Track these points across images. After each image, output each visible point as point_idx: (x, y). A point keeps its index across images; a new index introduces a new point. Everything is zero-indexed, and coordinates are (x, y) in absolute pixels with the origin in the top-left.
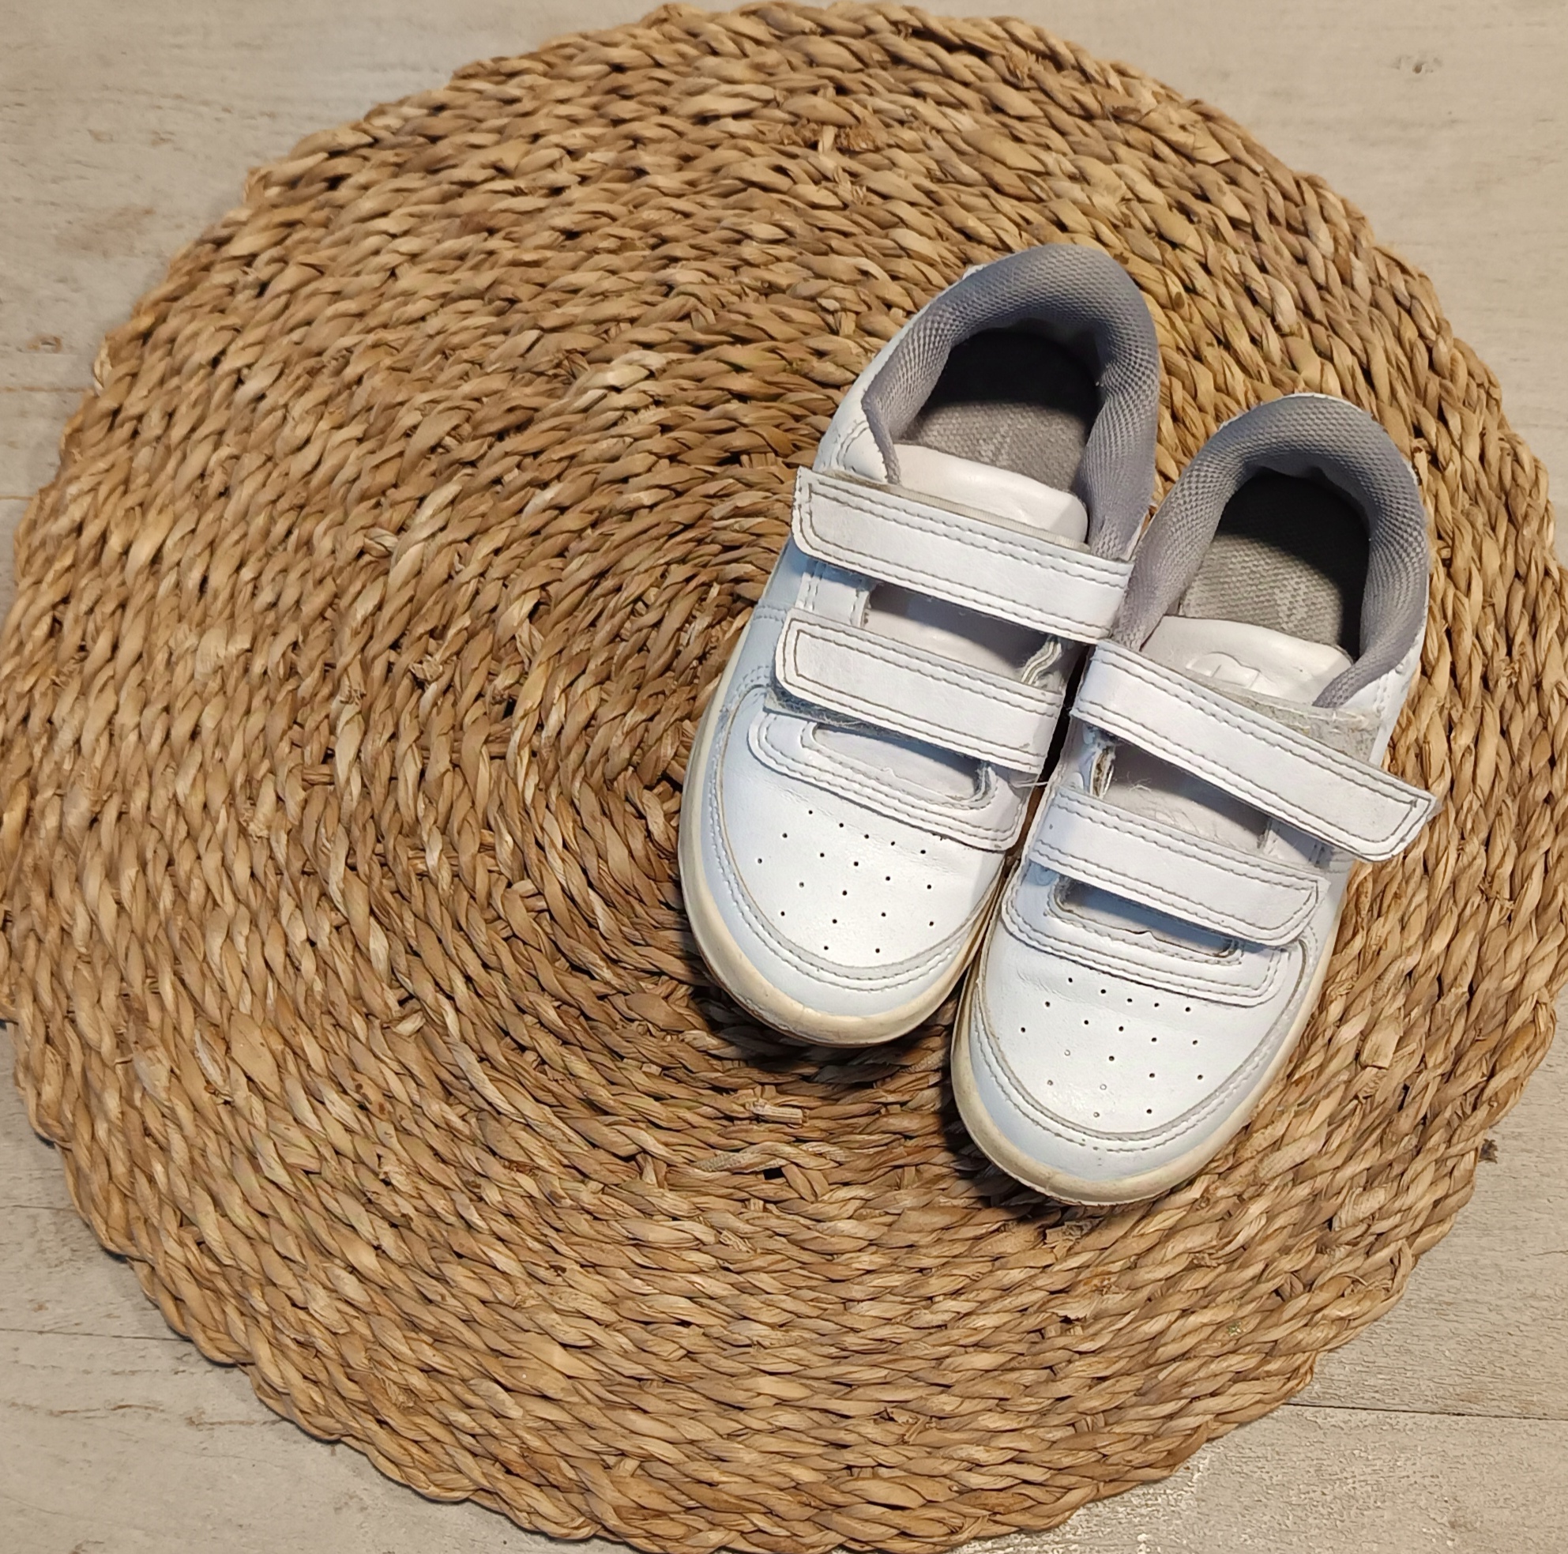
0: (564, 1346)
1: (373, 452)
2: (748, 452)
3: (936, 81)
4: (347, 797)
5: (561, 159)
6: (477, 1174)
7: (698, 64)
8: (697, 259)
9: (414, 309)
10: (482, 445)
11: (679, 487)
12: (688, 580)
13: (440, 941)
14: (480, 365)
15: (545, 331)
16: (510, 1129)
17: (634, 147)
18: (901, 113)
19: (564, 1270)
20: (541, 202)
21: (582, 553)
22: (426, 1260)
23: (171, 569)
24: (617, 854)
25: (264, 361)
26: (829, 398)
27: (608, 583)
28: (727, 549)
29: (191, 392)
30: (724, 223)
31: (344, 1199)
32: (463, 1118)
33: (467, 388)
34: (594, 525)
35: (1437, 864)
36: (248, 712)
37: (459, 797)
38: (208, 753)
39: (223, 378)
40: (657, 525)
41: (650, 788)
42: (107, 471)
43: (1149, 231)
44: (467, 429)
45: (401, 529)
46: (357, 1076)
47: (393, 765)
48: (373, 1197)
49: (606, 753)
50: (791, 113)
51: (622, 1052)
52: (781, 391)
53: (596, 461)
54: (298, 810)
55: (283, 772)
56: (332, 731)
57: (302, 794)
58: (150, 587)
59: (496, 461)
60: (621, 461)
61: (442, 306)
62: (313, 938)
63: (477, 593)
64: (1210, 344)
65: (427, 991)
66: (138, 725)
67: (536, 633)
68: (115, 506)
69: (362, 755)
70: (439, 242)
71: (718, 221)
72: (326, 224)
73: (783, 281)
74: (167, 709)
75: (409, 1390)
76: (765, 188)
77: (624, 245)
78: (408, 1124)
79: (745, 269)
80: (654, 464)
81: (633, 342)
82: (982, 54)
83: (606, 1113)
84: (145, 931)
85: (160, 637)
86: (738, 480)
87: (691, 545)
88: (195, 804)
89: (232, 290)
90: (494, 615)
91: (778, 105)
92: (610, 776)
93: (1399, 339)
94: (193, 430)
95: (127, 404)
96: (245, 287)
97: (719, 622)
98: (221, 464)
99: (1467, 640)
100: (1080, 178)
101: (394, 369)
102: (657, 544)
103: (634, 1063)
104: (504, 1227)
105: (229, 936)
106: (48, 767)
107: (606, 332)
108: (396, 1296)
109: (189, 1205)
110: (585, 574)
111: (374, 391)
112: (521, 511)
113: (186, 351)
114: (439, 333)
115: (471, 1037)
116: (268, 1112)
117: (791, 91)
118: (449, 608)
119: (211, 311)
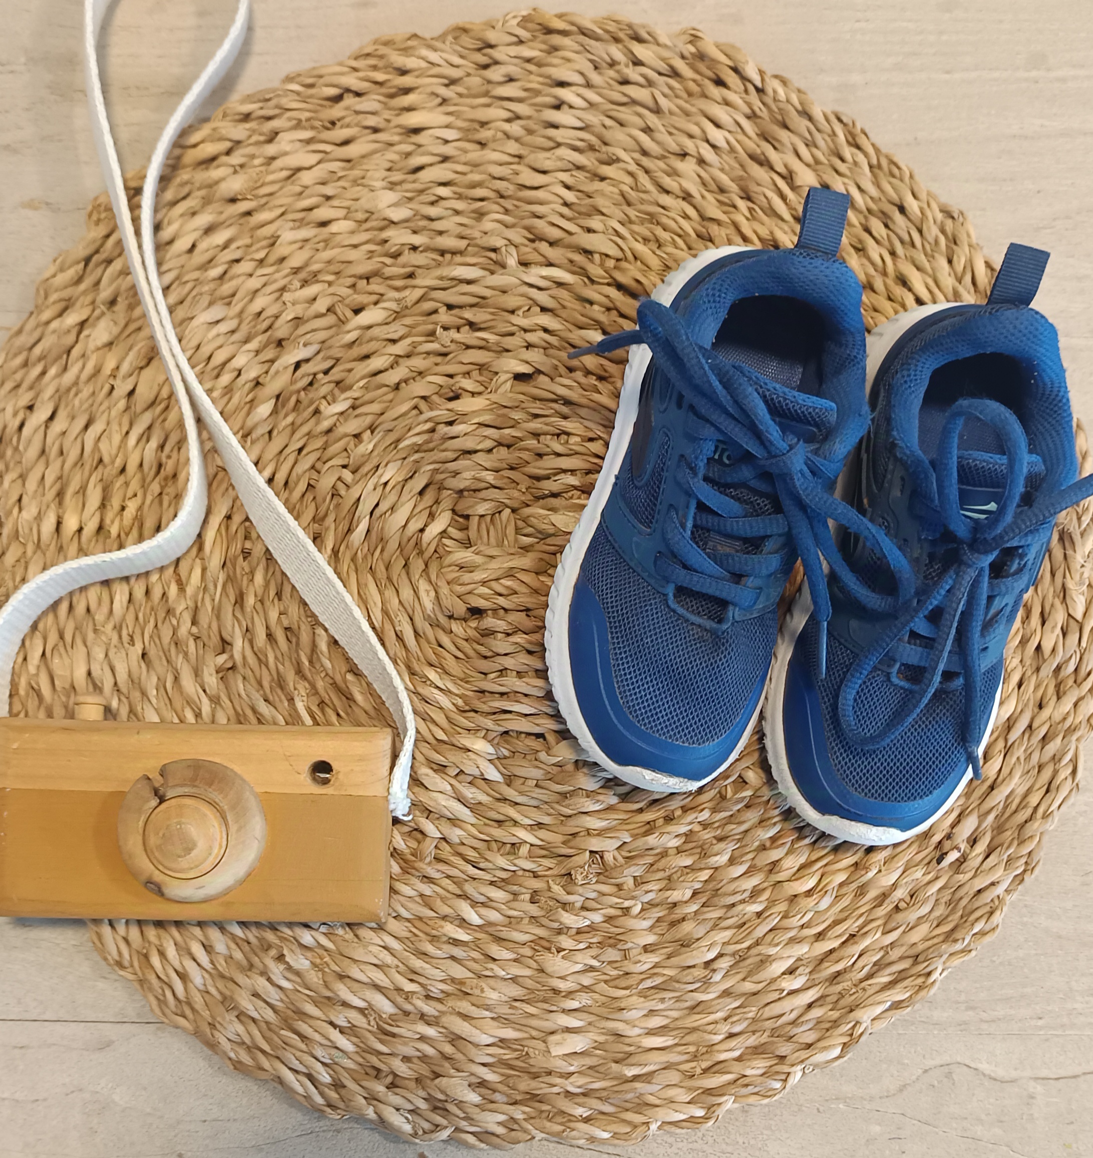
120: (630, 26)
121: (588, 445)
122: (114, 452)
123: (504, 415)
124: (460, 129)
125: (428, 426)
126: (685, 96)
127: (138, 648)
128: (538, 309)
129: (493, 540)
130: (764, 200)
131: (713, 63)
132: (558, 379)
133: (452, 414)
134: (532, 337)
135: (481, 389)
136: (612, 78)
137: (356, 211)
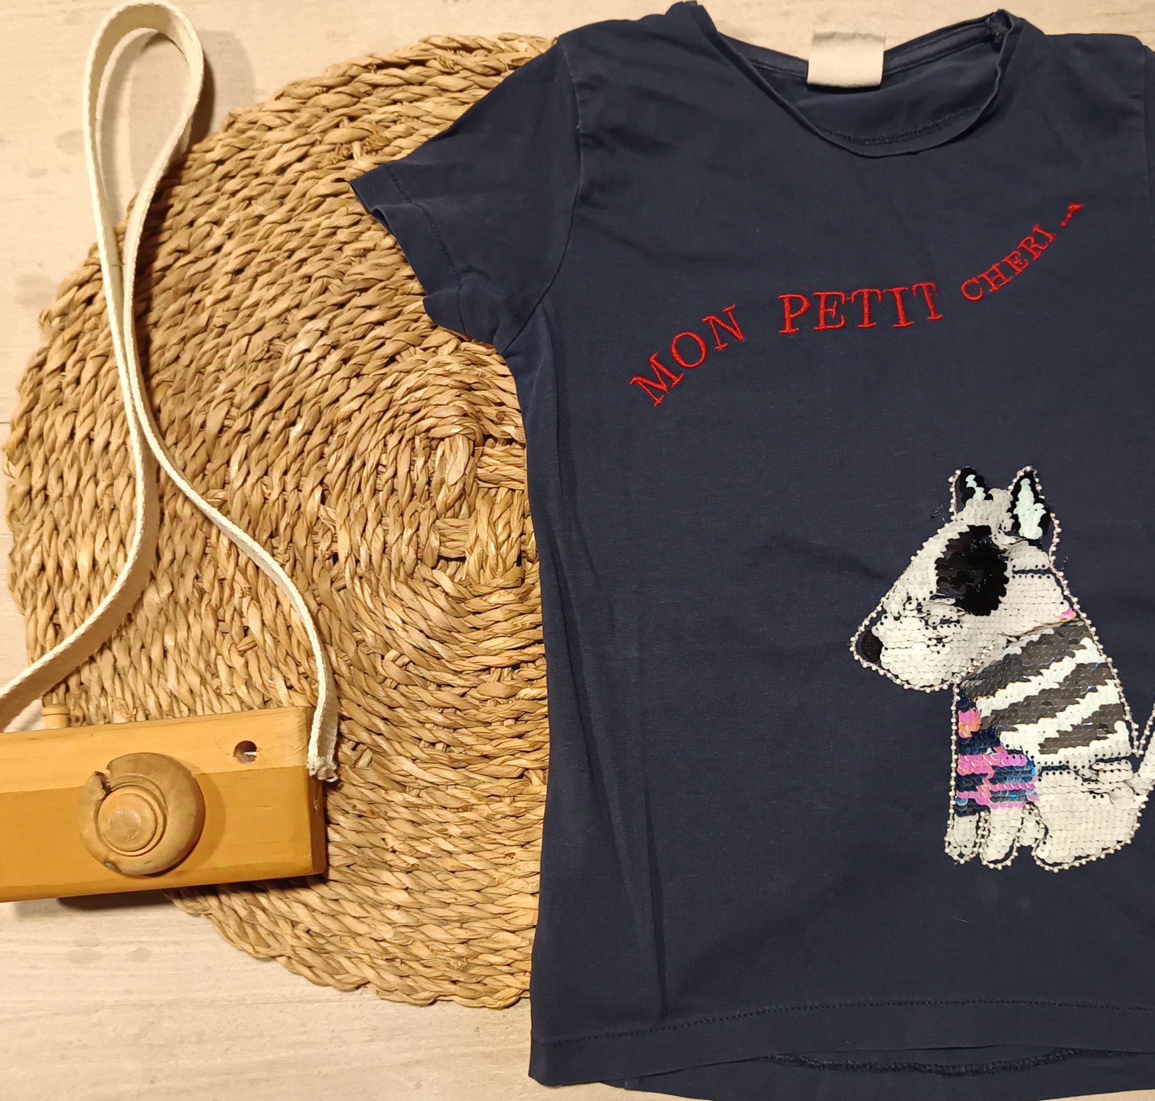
1: (187, 447)
2: (398, 353)
3: (403, 91)
4: (268, 649)
5: (211, 230)
6: (441, 823)
7: (264, 139)
8: (316, 254)
9: (169, 355)
10: (247, 417)
11: (370, 391)
12: (400, 442)
13: (359, 706)
14: (223, 369)
15: (251, 335)
16: (448, 792)
17: (249, 205)
18: (393, 117)
19: (514, 854)
20: (212, 260)
21: (333, 453)
22: (436, 882)
23: (106, 566)
24: (434, 613)
25: (100, 422)
27: (357, 464)
28: (413, 414)
29: (66, 459)
30: (322, 226)
31: (375, 870)
32: (418, 796)
33: (222, 387)
34: (331, 433)
36: (189, 627)
37: (331, 622)
38: (178, 661)
39: (80, 444)
40: (368, 418)
41: (433, 568)
42: (42, 526)
44: (234, 412)
45: (224, 484)
46: (350, 801)
47: (285, 620)
48: (392, 863)
49: (401, 561)
50: (330, 144)
51: (489, 720)
52: (400, 309)
53: (317, 396)
54: (245, 670)
55: (225, 652)
56: (241, 615)
57: (243, 660)
58: (98, 581)
59: (260, 422)
60: (330, 391)
61: (185, 345)
63: (285, 501)
65: (364, 737)
66: (132, 663)
67: (328, 509)
68: (57, 544)
69: (266, 622)
70: (165, 309)
71: (319, 225)
72: (96, 327)
73: (370, 245)
74: (143, 647)
75: (460, 958)
76: (335, 195)
77: (272, 263)
78: (391, 813)
79: (346, 247)
80: (349, 383)
81: (304, 319)
82: (422, 63)
83: (496, 758)
86: (401, 372)
87: (392, 420)
88: (184, 692)
89: (60, 389)
90: (302, 509)
91: (321, 142)
92: (409, 571)
94: (78, 480)
95: (33, 483)
96: (68, 385)
97: (429, 457)
98: (104, 493)
101: (175, 394)
102: (373, 429)
103: (498, 723)
104: (469, 845)
106: (92, 709)
107: (286, 319)
108: (428, 909)
109: (294, 915)
110: (342, 464)
111: (171, 412)
112: (287, 443)
113: (52, 436)
114: (191, 362)
115: (401, 750)
117: (324, 132)
118: (274, 517)
119: (55, 407)
120: (30, 370)
121: (389, 448)
122: (344, 854)
123: (356, 514)
124: (98, 526)
125: (357, 581)
126: (96, 332)
127: (517, 850)
128: (265, 477)
129: (462, 537)
130: (197, 276)
131: (71, 305)
132: (329, 468)
133: (349, 559)
134: (290, 486)
135: (329, 533)
136: (73, 391)
137: (158, 623)
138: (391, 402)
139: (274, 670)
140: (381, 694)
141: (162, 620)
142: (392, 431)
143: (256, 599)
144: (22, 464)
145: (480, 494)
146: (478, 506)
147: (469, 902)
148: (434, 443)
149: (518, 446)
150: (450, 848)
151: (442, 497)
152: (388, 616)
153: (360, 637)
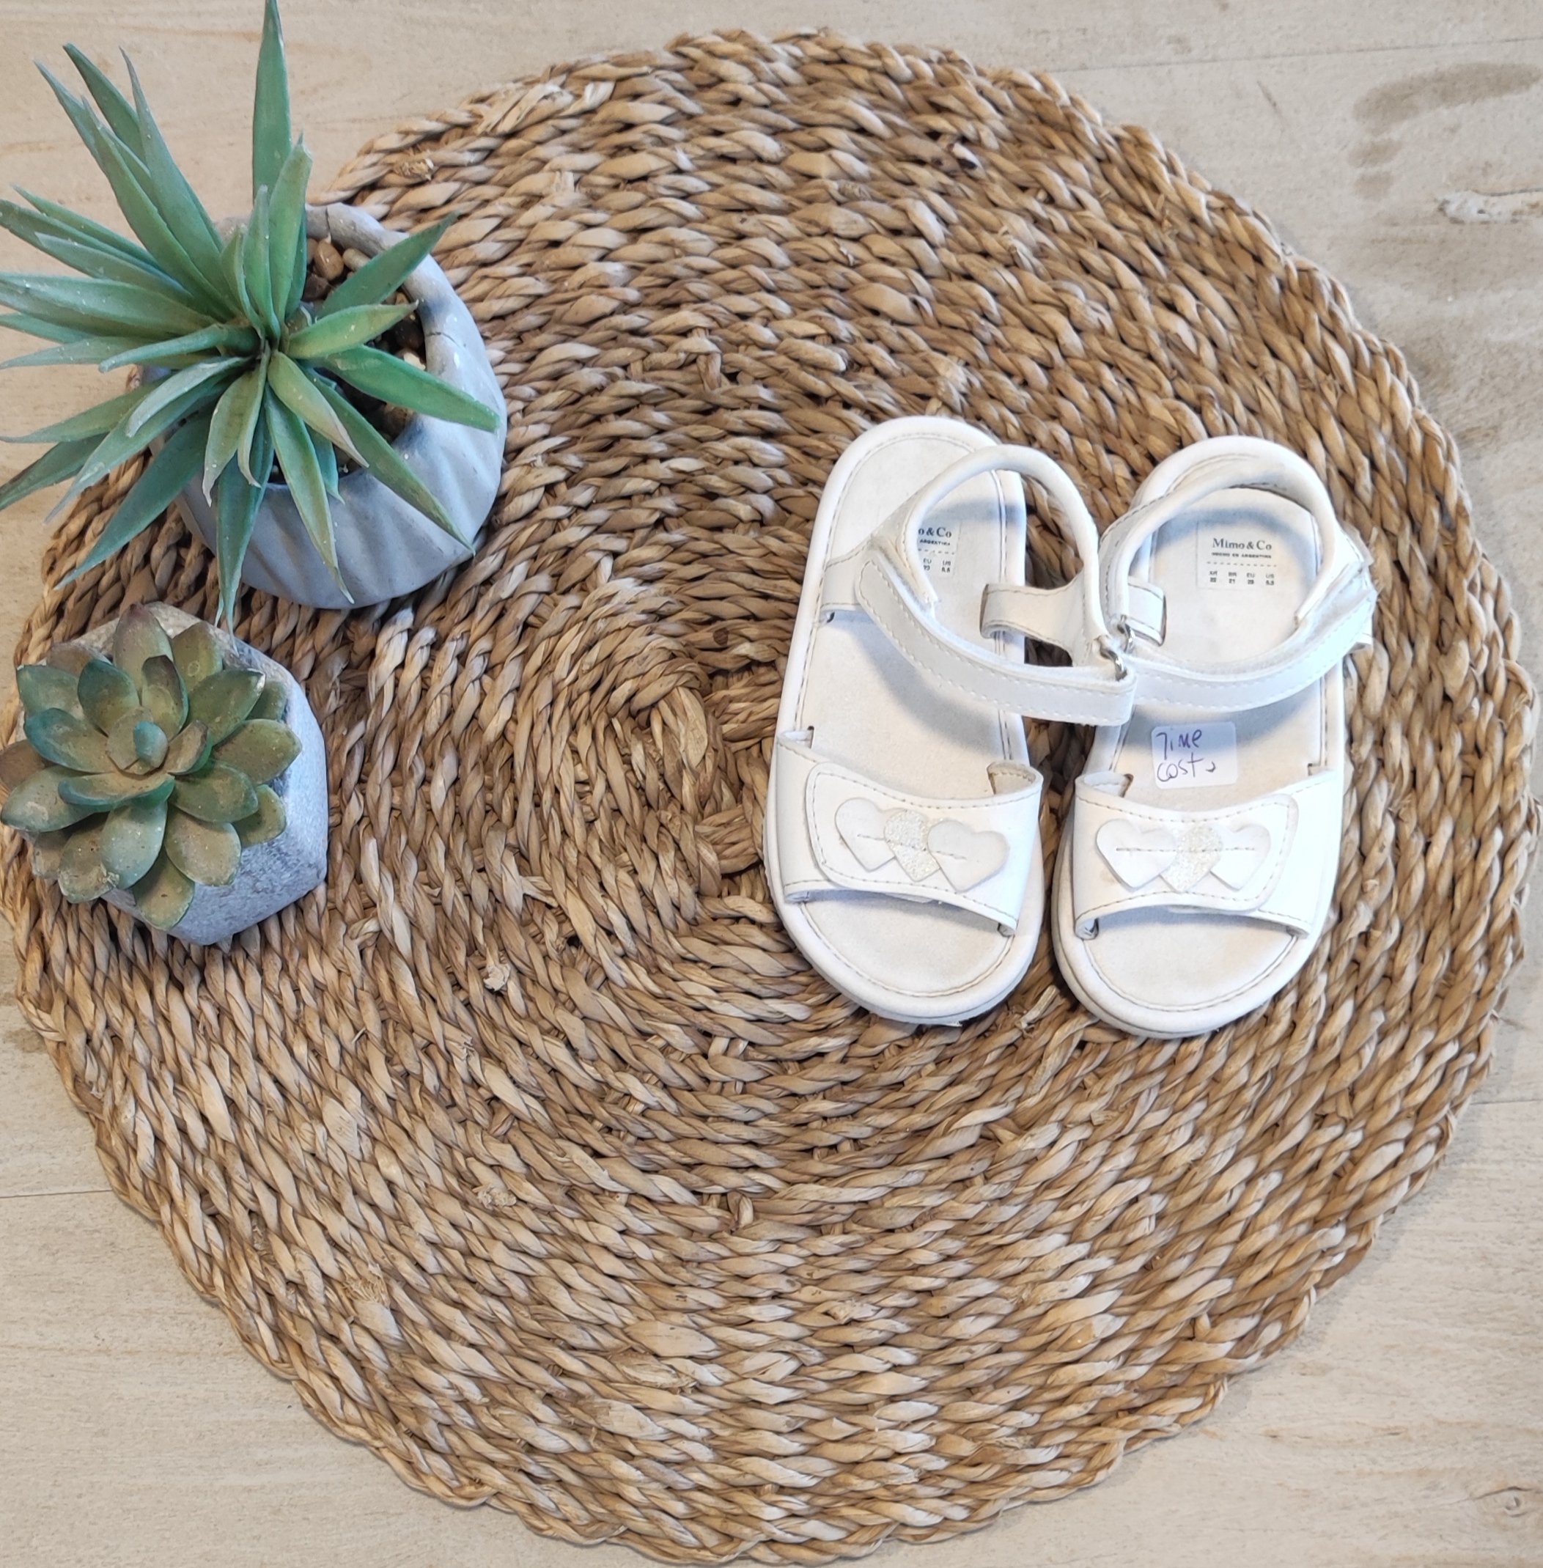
0: (1080, 1296)
2: (531, 613)
4: (537, 1117)
5: (179, 557)
6: (896, 1255)
10: (358, 798)
12: (594, 738)
13: (704, 1139)
16: (887, 1205)
21: (504, 797)
22: (932, 1343)
23: (249, 1101)
24: (754, 959)
26: (543, 520)
27: (547, 796)
28: (593, 689)
29: (120, 974)
31: (837, 1362)
32: (845, 1233)
35: (1259, 403)
36: (409, 1135)
37: (609, 1038)
39: (131, 943)
40: (533, 724)
41: (721, 896)
43: (616, 187)
45: (369, 908)
46: (751, 1280)
47: (545, 1064)
49: (675, 906)
52: (506, 550)
53: (443, 724)
54: (517, 1160)
55: (477, 1148)
56: (475, 1084)
58: (247, 1127)
59: (379, 800)
60: (460, 707)
62: (622, 1228)
63: (468, 895)
64: (743, 221)
65: (733, 1180)
66: (350, 1223)
67: (534, 879)
68: (163, 1099)
69: (518, 1080)
74: (356, 1194)
75: (1020, 1431)
78: (818, 1274)
80: (482, 687)
82: (373, 187)
83: (934, 1128)
84: (509, 1344)
85: (297, 1150)
86: (549, 637)
87: (568, 712)
88: (445, 1231)
90: (497, 897)
92: (691, 916)
93: (858, 87)
94: (153, 997)
95: (88, 1025)
98: (198, 998)
99: (1117, 237)
100: (532, 199)
102: (548, 737)
103: (915, 1077)
104: (955, 1268)
105: (568, 1287)
106: (323, 1315)
107: (347, 639)
108: (939, 1384)
109: (748, 1477)
112: (432, 811)
115: (792, 1176)
116: (724, 1365)
118: (461, 927)
121: (583, 752)
122: (781, 1357)
123: (579, 871)
124: (210, 1050)
127: (1028, 1245)
129: (745, 833)
133: (599, 936)
137: (361, 1150)
138: (554, 686)
139: (561, 1143)
140: (731, 1109)
141: (367, 1143)
142: (574, 729)
143: (487, 1053)
144: (59, 1006)
145: (742, 761)
146: (747, 779)
147: (989, 1348)
148: (643, 716)
149: (762, 670)
150: (926, 1283)
151: (687, 791)
152: (690, 992)
153: (660, 1043)
